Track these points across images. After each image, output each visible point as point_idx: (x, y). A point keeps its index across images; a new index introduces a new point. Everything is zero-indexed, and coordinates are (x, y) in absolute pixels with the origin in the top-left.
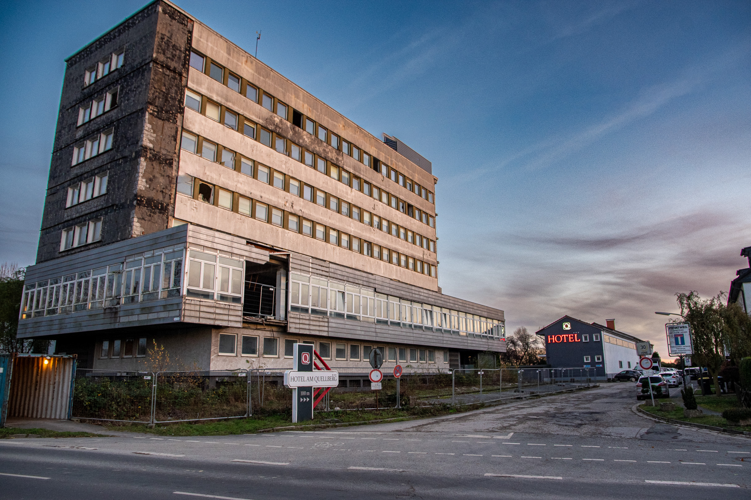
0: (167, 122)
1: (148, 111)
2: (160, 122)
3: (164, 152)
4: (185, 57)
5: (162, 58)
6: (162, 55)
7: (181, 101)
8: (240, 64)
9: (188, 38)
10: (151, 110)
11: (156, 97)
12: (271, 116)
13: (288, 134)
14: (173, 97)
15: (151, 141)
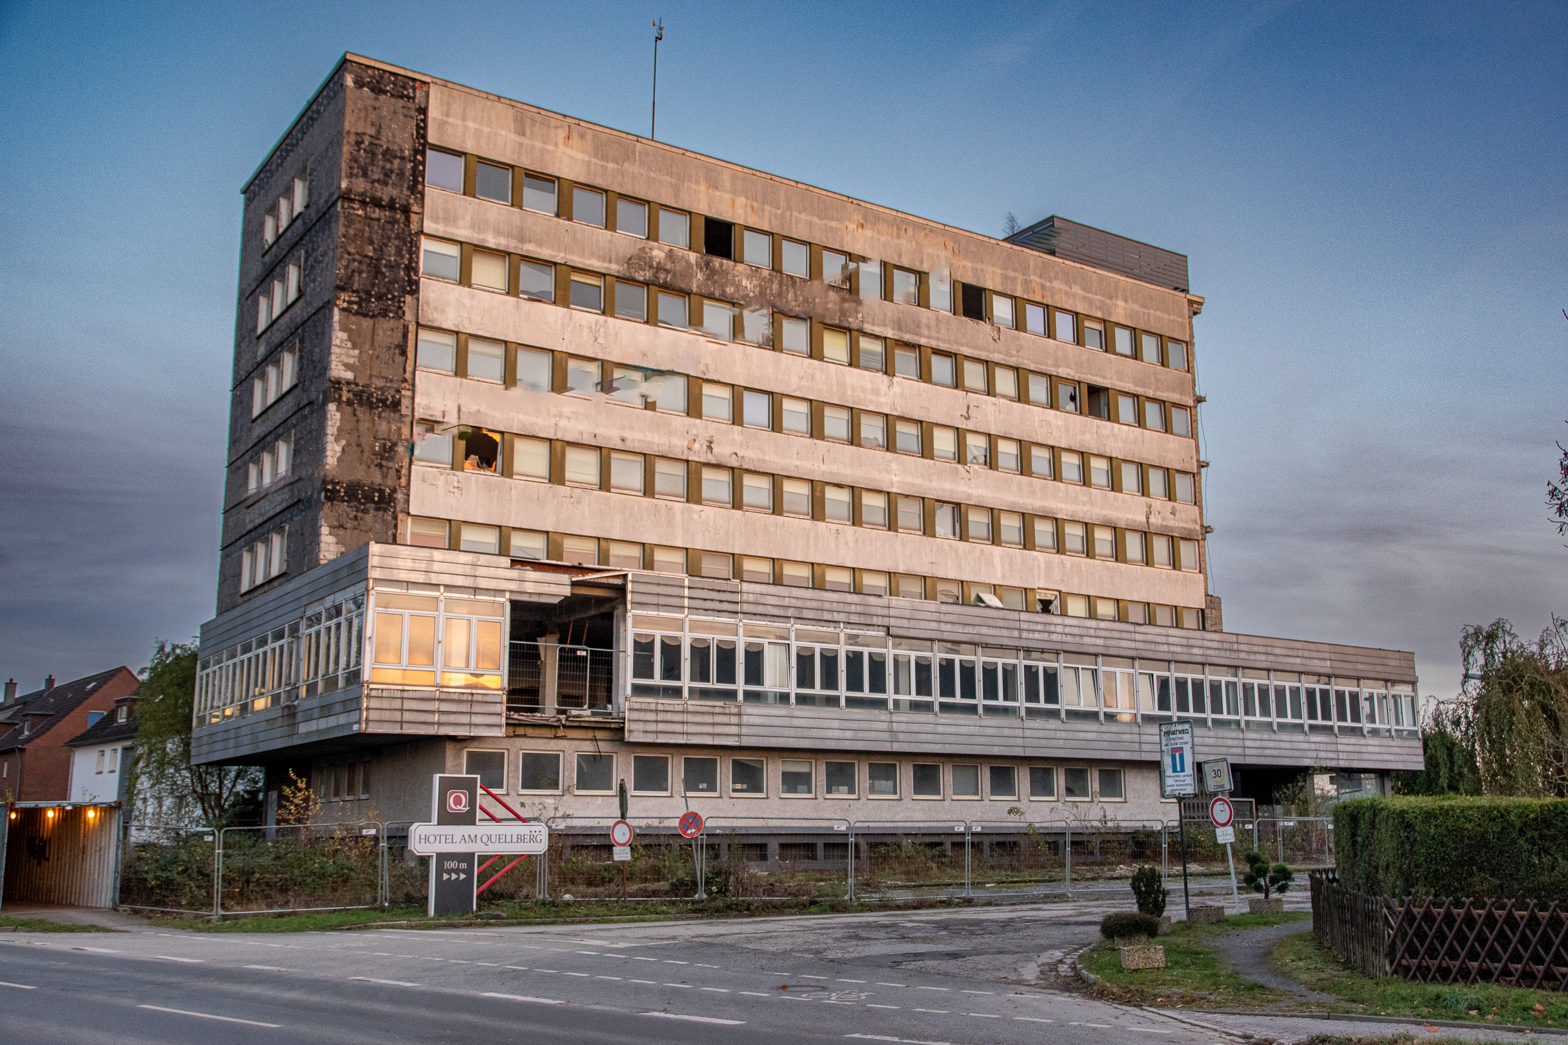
0: (381, 319)
1: (337, 306)
2: (367, 323)
3: (380, 383)
4: (414, 169)
5: (361, 185)
6: (361, 179)
7: (412, 268)
8: (550, 148)
9: (417, 125)
10: (344, 301)
11: (353, 271)
12: (643, 250)
13: (691, 281)
14: (393, 264)
15: (348, 367)
